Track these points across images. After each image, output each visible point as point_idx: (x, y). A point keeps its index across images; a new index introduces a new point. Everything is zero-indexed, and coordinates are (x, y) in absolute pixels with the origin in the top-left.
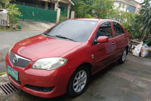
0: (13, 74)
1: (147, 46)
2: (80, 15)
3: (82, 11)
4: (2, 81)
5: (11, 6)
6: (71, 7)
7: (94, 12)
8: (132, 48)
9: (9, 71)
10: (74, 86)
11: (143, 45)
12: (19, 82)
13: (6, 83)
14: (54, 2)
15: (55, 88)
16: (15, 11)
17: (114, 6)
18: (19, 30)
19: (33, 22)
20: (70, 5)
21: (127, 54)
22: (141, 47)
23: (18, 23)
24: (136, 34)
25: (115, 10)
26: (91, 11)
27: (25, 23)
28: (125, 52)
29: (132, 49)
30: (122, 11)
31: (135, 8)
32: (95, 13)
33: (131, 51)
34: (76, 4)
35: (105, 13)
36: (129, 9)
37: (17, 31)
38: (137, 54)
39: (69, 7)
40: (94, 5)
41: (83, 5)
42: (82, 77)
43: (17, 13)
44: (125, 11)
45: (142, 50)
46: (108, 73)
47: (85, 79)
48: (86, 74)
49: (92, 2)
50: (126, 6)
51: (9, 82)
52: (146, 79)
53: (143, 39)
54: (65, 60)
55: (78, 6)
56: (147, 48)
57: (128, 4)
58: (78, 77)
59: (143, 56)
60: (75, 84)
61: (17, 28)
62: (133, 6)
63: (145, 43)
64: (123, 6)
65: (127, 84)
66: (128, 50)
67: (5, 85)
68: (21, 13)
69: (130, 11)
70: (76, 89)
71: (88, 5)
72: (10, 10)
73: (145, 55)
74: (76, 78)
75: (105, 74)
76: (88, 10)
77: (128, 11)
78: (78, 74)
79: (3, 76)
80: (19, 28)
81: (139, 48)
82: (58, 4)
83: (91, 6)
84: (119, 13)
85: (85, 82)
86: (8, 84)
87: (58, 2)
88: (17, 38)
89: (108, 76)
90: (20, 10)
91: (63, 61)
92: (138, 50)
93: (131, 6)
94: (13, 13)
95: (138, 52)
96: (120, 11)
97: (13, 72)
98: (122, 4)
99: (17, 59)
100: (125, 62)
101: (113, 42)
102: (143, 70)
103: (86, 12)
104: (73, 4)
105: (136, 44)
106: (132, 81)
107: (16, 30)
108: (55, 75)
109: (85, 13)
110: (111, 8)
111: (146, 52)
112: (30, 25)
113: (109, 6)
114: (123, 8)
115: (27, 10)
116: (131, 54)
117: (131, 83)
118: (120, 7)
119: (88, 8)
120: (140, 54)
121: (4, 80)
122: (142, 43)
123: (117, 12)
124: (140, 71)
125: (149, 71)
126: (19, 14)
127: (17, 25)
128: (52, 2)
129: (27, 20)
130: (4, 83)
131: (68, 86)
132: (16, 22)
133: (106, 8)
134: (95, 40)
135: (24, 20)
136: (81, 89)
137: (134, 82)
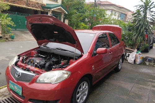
0: (16, 88)
1: (141, 53)
2: (74, 23)
3: (76, 20)
4: (1, 96)
5: (3, 16)
6: (64, 15)
7: (87, 20)
8: (127, 55)
9: (11, 86)
10: (77, 98)
11: (137, 53)
12: (22, 97)
13: (5, 98)
14: (47, 11)
15: (60, 101)
16: (8, 21)
17: (106, 15)
18: (12, 40)
19: (26, 31)
20: (63, 14)
21: (123, 62)
22: (135, 55)
23: (11, 33)
24: (130, 42)
25: (107, 18)
26: (84, 19)
27: (17, 32)
28: (121, 61)
29: (127, 57)
30: (114, 19)
31: (126, 15)
32: (89, 21)
33: (126, 58)
34: (69, 13)
35: (98, 22)
36: (120, 16)
37: (10, 42)
38: (132, 61)
39: (63, 16)
40: (87, 14)
41: (76, 13)
42: (84, 88)
43: (9, 23)
44: (117, 19)
45: (136, 57)
46: (106, 81)
47: (86, 90)
48: (87, 85)
49: (85, 10)
50: (117, 14)
51: (8, 97)
52: (142, 86)
53: (137, 46)
54: (69, 73)
55: (71, 14)
56: (141, 56)
57: (120, 12)
58: (80, 88)
59: (138, 63)
60: (78, 96)
61: (10, 38)
62: (124, 14)
63: (139, 50)
64: (115, 14)
65: (126, 92)
66: (124, 58)
67: (5, 100)
68: (13, 23)
69: (122, 19)
70: (78, 101)
71: (81, 14)
72: (3, 20)
73: (139, 62)
74: (78, 90)
75: (104, 83)
76: (81, 18)
77: (119, 19)
78: (81, 86)
79: (2, 90)
80: (12, 38)
81: (133, 56)
82: (52, 13)
83: (84, 15)
84: (111, 20)
85: (87, 93)
86: (8, 99)
87: (51, 11)
88: (11, 49)
89: (106, 85)
90: (12, 20)
91: (67, 74)
92: (133, 58)
93: (122, 13)
94: (6, 24)
95: (133, 60)
96: (112, 19)
97: (16, 87)
98: (114, 12)
99: (20, 74)
100: (121, 70)
101: (110, 53)
102: (139, 77)
103: (80, 20)
104: (67, 13)
105: (131, 52)
106: (130, 89)
107: (9, 40)
108: (59, 88)
109: (78, 22)
110: (104, 16)
111: (140, 60)
112: (23, 35)
113: (102, 15)
114: (115, 15)
115: (20, 20)
116: (126, 61)
117: (129, 90)
118: (111, 15)
119: (81, 17)
120: (135, 61)
121: (3, 95)
122: (136, 50)
123: (110, 20)
124: (136, 78)
125: (144, 78)
126: (12, 24)
127: (9, 35)
128: (45, 11)
129: (19, 29)
130: (3, 98)
131: (72, 98)
132: (8, 32)
133: (99, 16)
134: (95, 52)
135: (16, 29)
136: (83, 100)
137: (132, 90)
